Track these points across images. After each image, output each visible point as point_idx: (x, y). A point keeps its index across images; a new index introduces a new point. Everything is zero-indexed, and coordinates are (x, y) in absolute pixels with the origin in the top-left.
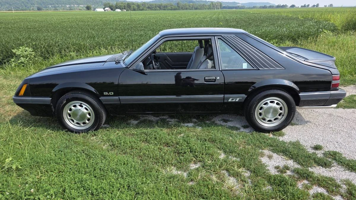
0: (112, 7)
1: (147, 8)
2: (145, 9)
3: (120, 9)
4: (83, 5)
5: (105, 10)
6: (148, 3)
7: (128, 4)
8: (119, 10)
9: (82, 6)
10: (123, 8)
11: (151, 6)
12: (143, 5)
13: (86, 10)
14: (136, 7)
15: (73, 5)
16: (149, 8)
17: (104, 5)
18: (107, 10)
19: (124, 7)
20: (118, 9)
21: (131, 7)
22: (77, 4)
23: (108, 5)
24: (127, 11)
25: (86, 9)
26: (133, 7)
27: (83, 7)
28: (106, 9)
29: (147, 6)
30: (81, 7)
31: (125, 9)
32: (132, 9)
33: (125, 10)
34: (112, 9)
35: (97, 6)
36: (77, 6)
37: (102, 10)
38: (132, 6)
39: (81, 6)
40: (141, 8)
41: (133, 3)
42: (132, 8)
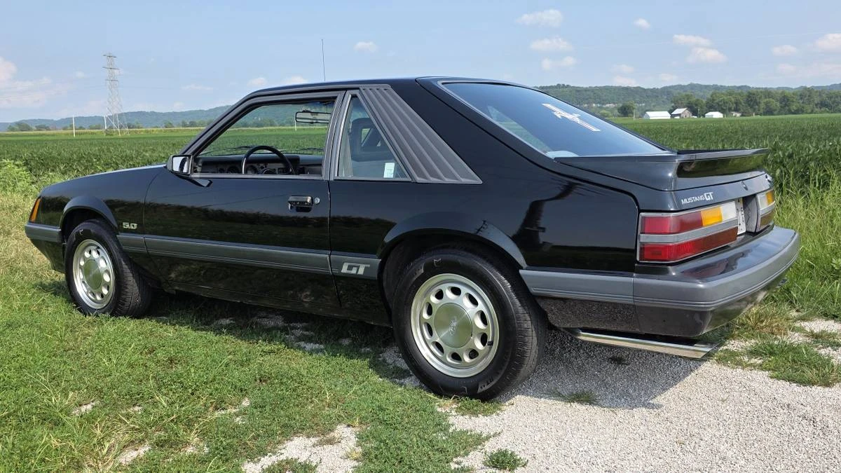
0: (696, 105)
1: (816, 105)
2: (808, 107)
3: (722, 111)
4: (614, 103)
5: (673, 116)
6: (820, 91)
7: (749, 97)
8: (717, 115)
9: (612, 105)
10: (730, 109)
11: (833, 100)
12: (802, 96)
13: (619, 116)
14: (776, 104)
15: (586, 105)
16: (823, 104)
17: (672, 102)
18: (679, 115)
19: (736, 103)
20: (715, 110)
21: (758, 104)
22: (598, 100)
23: (685, 102)
24: (742, 116)
25: (618, 113)
26: (766, 104)
27: (612, 110)
28: (677, 111)
29: (817, 100)
30: (607, 108)
31: (737, 110)
32: (762, 111)
33: (738, 115)
34: (695, 113)
35: (653, 104)
36: (599, 105)
37: (664, 115)
38: (764, 101)
39: (608, 105)
40: (794, 107)
41: (768, 93)
42: (762, 106)
